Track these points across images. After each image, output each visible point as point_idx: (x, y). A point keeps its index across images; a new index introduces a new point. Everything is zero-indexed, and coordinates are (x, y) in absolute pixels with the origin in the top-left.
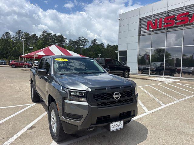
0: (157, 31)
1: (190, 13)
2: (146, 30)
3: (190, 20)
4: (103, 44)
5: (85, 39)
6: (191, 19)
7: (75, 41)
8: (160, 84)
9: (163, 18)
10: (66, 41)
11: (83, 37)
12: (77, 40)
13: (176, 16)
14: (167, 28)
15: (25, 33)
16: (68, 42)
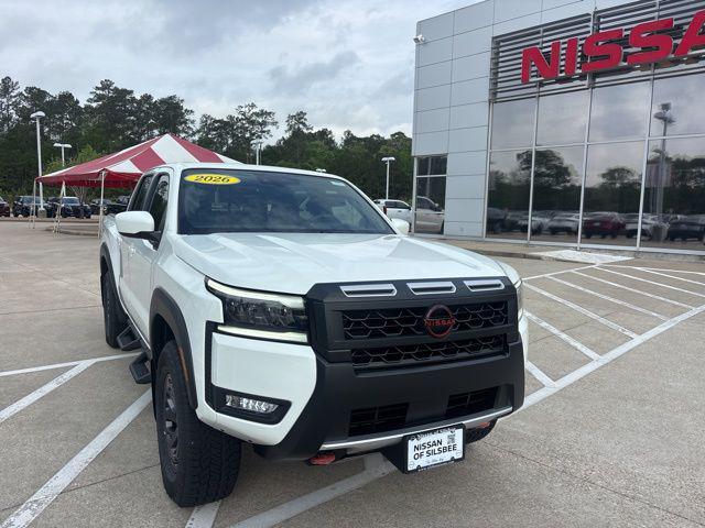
0: (558, 86)
1: (675, 23)
2: (520, 82)
3: (676, 45)
4: (330, 132)
5: (262, 113)
6: (679, 41)
7: (225, 119)
8: (555, 276)
9: (579, 37)
10: (193, 122)
11: (253, 106)
12: (231, 117)
13: (628, 33)
14: (595, 76)
15: (30, 90)
16: (197, 126)
